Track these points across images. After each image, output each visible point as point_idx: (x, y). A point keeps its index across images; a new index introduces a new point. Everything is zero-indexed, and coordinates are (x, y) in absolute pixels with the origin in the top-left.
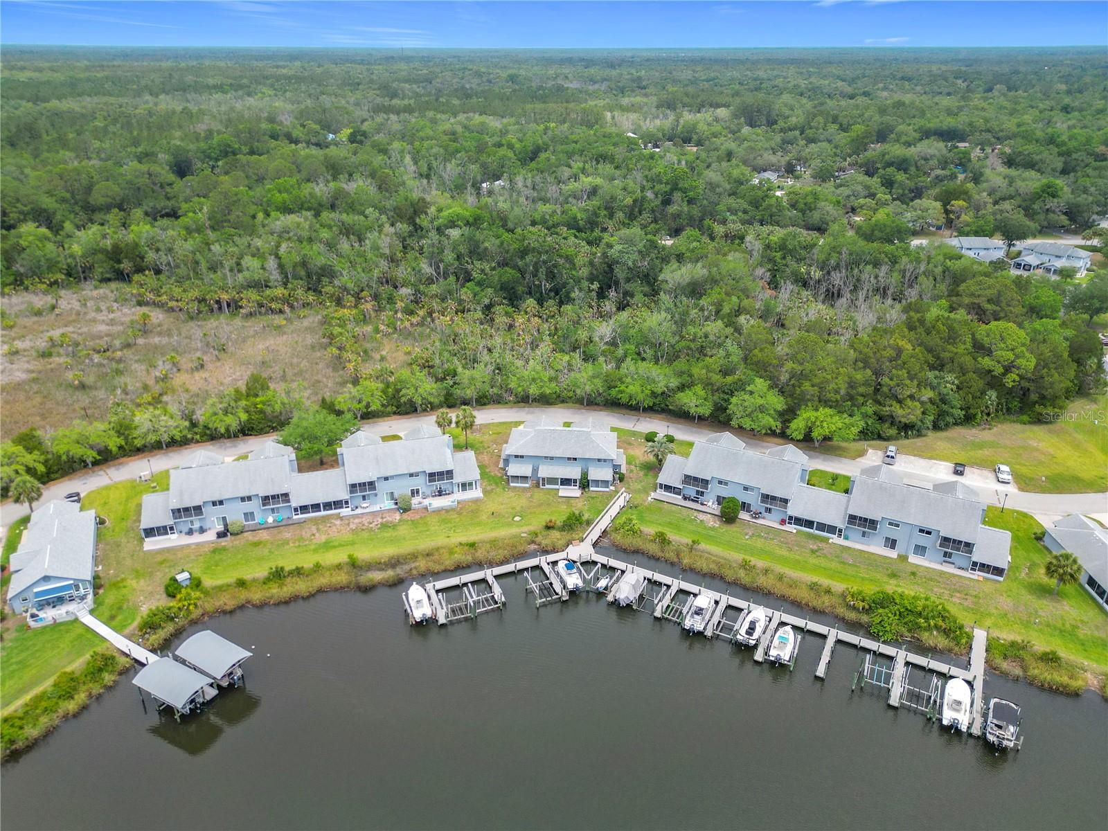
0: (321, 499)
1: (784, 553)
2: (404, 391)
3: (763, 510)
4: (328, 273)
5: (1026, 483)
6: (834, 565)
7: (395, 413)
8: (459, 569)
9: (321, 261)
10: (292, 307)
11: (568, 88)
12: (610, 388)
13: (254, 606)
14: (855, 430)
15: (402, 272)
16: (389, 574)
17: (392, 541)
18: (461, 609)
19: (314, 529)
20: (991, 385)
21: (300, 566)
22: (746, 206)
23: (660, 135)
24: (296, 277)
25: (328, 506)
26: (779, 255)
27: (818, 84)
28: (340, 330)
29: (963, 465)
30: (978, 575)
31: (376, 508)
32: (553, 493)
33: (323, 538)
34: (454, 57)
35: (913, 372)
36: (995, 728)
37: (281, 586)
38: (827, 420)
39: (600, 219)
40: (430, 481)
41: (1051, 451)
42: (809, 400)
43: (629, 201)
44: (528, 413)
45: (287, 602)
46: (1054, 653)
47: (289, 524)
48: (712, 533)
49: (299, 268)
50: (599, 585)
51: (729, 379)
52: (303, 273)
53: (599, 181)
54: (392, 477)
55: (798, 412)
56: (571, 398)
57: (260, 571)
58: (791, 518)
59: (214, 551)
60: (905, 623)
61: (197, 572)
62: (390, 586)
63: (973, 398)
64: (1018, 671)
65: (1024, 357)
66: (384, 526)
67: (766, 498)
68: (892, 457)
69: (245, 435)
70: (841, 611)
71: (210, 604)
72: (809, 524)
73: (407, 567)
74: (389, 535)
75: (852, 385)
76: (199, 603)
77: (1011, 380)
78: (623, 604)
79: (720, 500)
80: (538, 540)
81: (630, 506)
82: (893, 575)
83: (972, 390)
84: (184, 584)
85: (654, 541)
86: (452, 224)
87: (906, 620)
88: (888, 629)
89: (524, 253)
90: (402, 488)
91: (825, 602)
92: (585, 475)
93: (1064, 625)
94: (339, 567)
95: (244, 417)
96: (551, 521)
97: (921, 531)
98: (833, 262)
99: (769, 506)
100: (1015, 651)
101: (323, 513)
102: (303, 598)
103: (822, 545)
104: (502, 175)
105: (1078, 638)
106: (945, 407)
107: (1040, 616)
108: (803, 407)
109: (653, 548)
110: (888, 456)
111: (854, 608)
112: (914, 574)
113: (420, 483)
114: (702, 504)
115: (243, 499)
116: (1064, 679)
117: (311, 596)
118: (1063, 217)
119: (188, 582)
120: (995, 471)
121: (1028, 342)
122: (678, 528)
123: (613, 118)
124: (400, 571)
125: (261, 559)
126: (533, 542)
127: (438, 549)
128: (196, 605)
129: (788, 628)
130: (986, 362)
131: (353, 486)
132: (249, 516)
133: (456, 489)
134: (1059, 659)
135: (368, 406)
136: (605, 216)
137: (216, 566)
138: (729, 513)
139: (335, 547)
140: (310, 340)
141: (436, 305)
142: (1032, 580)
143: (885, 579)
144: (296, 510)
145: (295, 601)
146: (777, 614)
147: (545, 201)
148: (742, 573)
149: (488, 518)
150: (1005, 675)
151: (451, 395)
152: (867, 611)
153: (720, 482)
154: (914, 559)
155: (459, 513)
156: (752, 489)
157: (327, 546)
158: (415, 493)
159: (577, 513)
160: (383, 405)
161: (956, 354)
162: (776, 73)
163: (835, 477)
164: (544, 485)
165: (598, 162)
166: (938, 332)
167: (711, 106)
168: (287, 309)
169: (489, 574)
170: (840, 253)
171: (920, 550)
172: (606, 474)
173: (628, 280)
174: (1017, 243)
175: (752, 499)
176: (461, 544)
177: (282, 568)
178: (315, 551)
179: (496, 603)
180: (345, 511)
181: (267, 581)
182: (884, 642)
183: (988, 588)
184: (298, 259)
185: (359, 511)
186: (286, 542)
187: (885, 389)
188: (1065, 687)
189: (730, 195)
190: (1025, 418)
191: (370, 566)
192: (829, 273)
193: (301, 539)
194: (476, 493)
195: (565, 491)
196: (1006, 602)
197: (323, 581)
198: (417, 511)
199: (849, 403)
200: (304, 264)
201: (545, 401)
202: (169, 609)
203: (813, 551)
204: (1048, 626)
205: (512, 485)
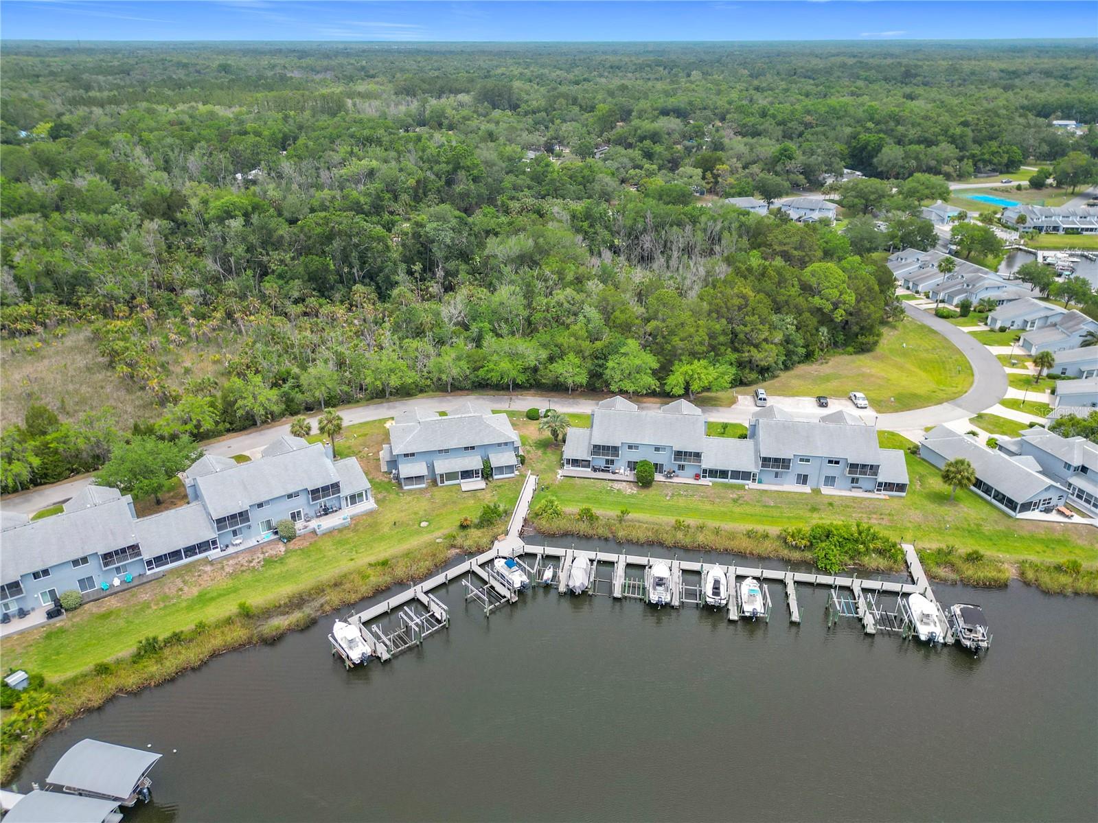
0: (181, 544)
1: (709, 507)
2: (240, 403)
3: (676, 469)
4: (81, 280)
5: (880, 405)
6: (758, 510)
7: (228, 431)
8: (380, 593)
9: (71, 268)
10: (44, 325)
11: (291, 78)
12: (476, 369)
13: (128, 693)
14: (728, 378)
15: (178, 273)
16: (296, 617)
17: (285, 577)
18: (401, 638)
19: (179, 582)
20: (821, 323)
21: (177, 631)
22: (529, 182)
23: (410, 121)
24: (41, 290)
25: (191, 551)
26: (586, 224)
27: (540, 72)
28: (122, 344)
29: (825, 398)
30: (883, 495)
31: (252, 542)
32: (454, 489)
33: (195, 591)
34: (146, 49)
35: (763, 317)
36: (968, 633)
37: (160, 661)
38: (703, 372)
39: (385, 203)
40: (314, 499)
41: (883, 374)
42: (681, 354)
43: (412, 182)
44: (389, 408)
45: (172, 680)
46: (976, 552)
47: (142, 582)
48: (633, 500)
49: (43, 280)
50: (545, 577)
51: (598, 344)
52: (49, 284)
53: (374, 163)
54: (268, 502)
55: (673, 368)
56: (429, 386)
57: (125, 648)
58: (705, 471)
59: (48, 636)
60: (846, 552)
61: (35, 669)
62: (302, 630)
63: (811, 335)
64: (953, 576)
65: (846, 293)
66: (269, 562)
67: (679, 454)
68: (765, 399)
69: (36, 485)
70: (785, 553)
71: (67, 706)
72: (724, 474)
73: (317, 604)
74: (278, 571)
75: (712, 336)
76: (51, 707)
77: (839, 316)
78: (578, 591)
79: (632, 465)
80: (459, 541)
81: (541, 489)
82: (814, 509)
83: (810, 327)
84: (20, 688)
85: (581, 519)
86: (228, 214)
87: (846, 548)
88: (834, 561)
89: (329, 238)
90: (279, 514)
91: (767, 547)
92: (486, 462)
93: (969, 525)
94: (229, 621)
95: (36, 462)
96: (466, 520)
97: (830, 462)
98: (640, 226)
99: (683, 463)
100: (944, 557)
101: (185, 561)
102: (193, 669)
103: (741, 493)
104: (259, 164)
105: (985, 535)
106: (791, 347)
107: (948, 522)
108: (677, 362)
109: (583, 527)
110: (760, 399)
111: (796, 547)
112: (831, 504)
113: (300, 504)
114: (614, 473)
115: (76, 563)
116: (993, 574)
117: (204, 664)
118: (802, 177)
119: (25, 684)
120: (850, 398)
121: (847, 279)
122: (596, 501)
123: (354, 105)
124: (309, 610)
125: (118, 634)
126: (453, 546)
127: (345, 576)
128: (47, 710)
129: (749, 580)
130: (817, 301)
131: (219, 521)
132: (86, 582)
133: (343, 503)
134: (982, 556)
135: (198, 426)
136: (390, 199)
137: (58, 654)
138: (644, 477)
139: (213, 599)
140: (81, 361)
141: (234, 303)
142: (927, 491)
143: (808, 514)
144: (149, 563)
145: (183, 675)
146: (732, 568)
147: (320, 187)
148: (680, 535)
149: (391, 529)
150: (944, 581)
151: (292, 400)
152: (811, 546)
153: (630, 447)
154: (826, 490)
155: (355, 530)
156: (664, 448)
157: (203, 599)
158: (295, 516)
159: (492, 506)
160: (217, 423)
161: (790, 296)
162: (495, 63)
163: (725, 426)
164: (442, 482)
165: (364, 145)
166: (770, 278)
167: (451, 92)
168: (40, 329)
169: (418, 591)
170: (645, 217)
171: (830, 480)
172: (508, 458)
173: (447, 259)
174: (775, 201)
175: (664, 458)
176: (370, 565)
177: (155, 639)
178: (190, 608)
179: (439, 621)
180: (213, 554)
181: (138, 657)
182: (836, 574)
183: (896, 504)
184: (40, 268)
185: (231, 550)
186: (147, 605)
187: (742, 336)
188: (996, 581)
189: (507, 173)
190: (850, 349)
191: (268, 613)
192: (637, 237)
193: (166, 598)
194: (368, 504)
195: (468, 485)
196: (915, 515)
197: (217, 641)
198: (304, 537)
199: (712, 353)
200: (48, 273)
201: (405, 392)
202: (11, 725)
203: (735, 501)
204: (957, 529)
205: (406, 488)
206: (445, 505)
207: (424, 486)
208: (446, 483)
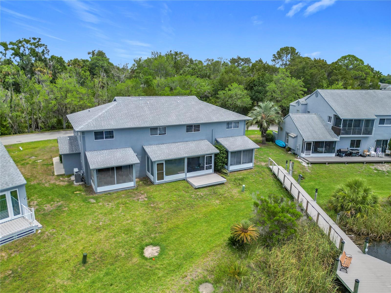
79: (383, 145)
114: (364, 156)
153: (382, 121)
195: (198, 179)
205: (100, 189)
206: (176, 210)
207: (131, 184)
208: (167, 178)
